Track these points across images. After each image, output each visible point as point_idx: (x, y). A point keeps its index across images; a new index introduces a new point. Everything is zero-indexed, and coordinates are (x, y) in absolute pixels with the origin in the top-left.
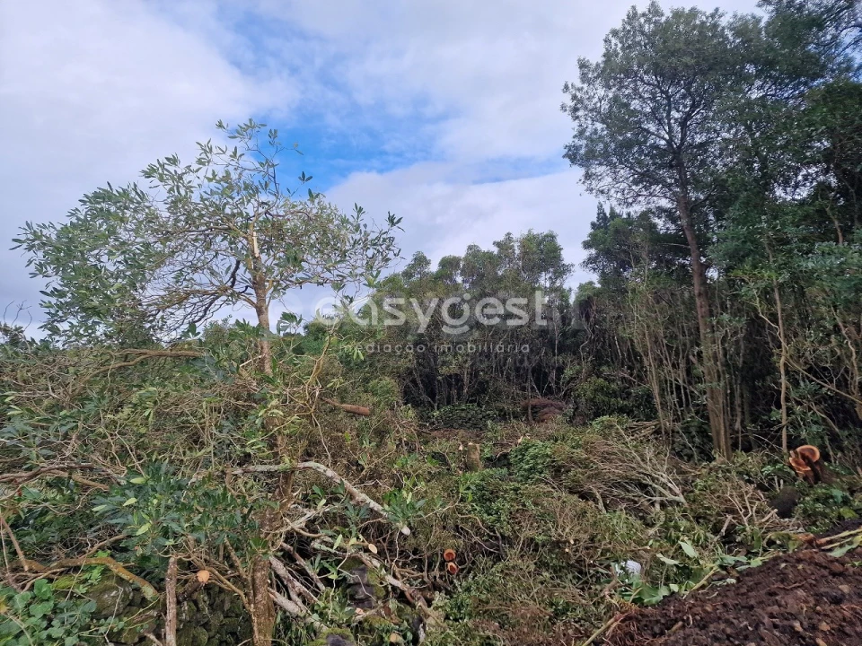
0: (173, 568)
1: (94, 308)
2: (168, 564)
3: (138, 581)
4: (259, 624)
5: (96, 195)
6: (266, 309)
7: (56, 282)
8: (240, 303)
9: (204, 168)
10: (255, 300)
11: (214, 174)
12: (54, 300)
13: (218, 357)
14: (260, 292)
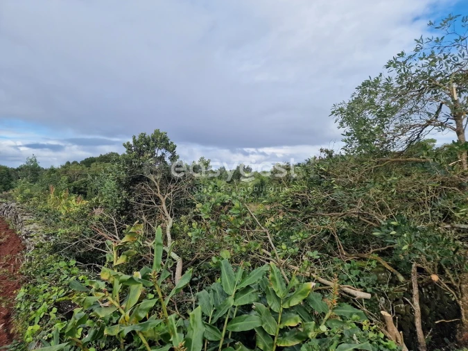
0: (414, 270)
1: (365, 140)
2: (411, 267)
3: (395, 272)
4: (465, 313)
5: (364, 84)
6: (464, 131)
7: (348, 129)
8: (447, 130)
9: (418, 53)
10: (455, 127)
11: (424, 55)
12: (347, 137)
13: (440, 162)
14: (459, 121)
